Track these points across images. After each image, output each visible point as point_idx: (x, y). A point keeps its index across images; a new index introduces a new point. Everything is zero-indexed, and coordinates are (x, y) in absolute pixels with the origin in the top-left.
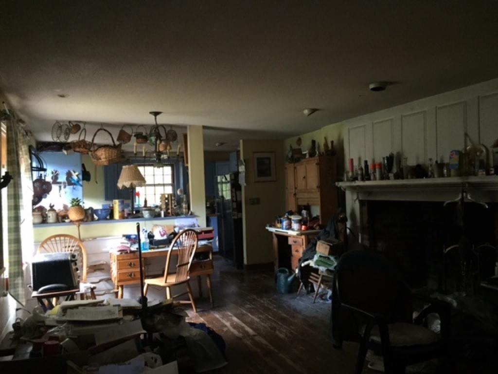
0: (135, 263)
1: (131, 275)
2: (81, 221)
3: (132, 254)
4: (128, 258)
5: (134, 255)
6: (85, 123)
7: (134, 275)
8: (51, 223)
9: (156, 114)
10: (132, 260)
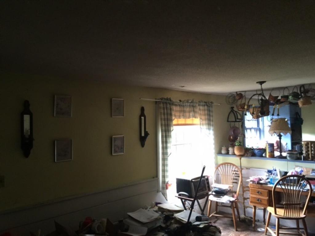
0: (262, 192)
1: (258, 200)
2: (241, 156)
3: (259, 185)
4: (257, 187)
5: (261, 186)
6: (245, 91)
7: (261, 201)
8: (230, 155)
9: (261, 83)
10: (259, 190)
